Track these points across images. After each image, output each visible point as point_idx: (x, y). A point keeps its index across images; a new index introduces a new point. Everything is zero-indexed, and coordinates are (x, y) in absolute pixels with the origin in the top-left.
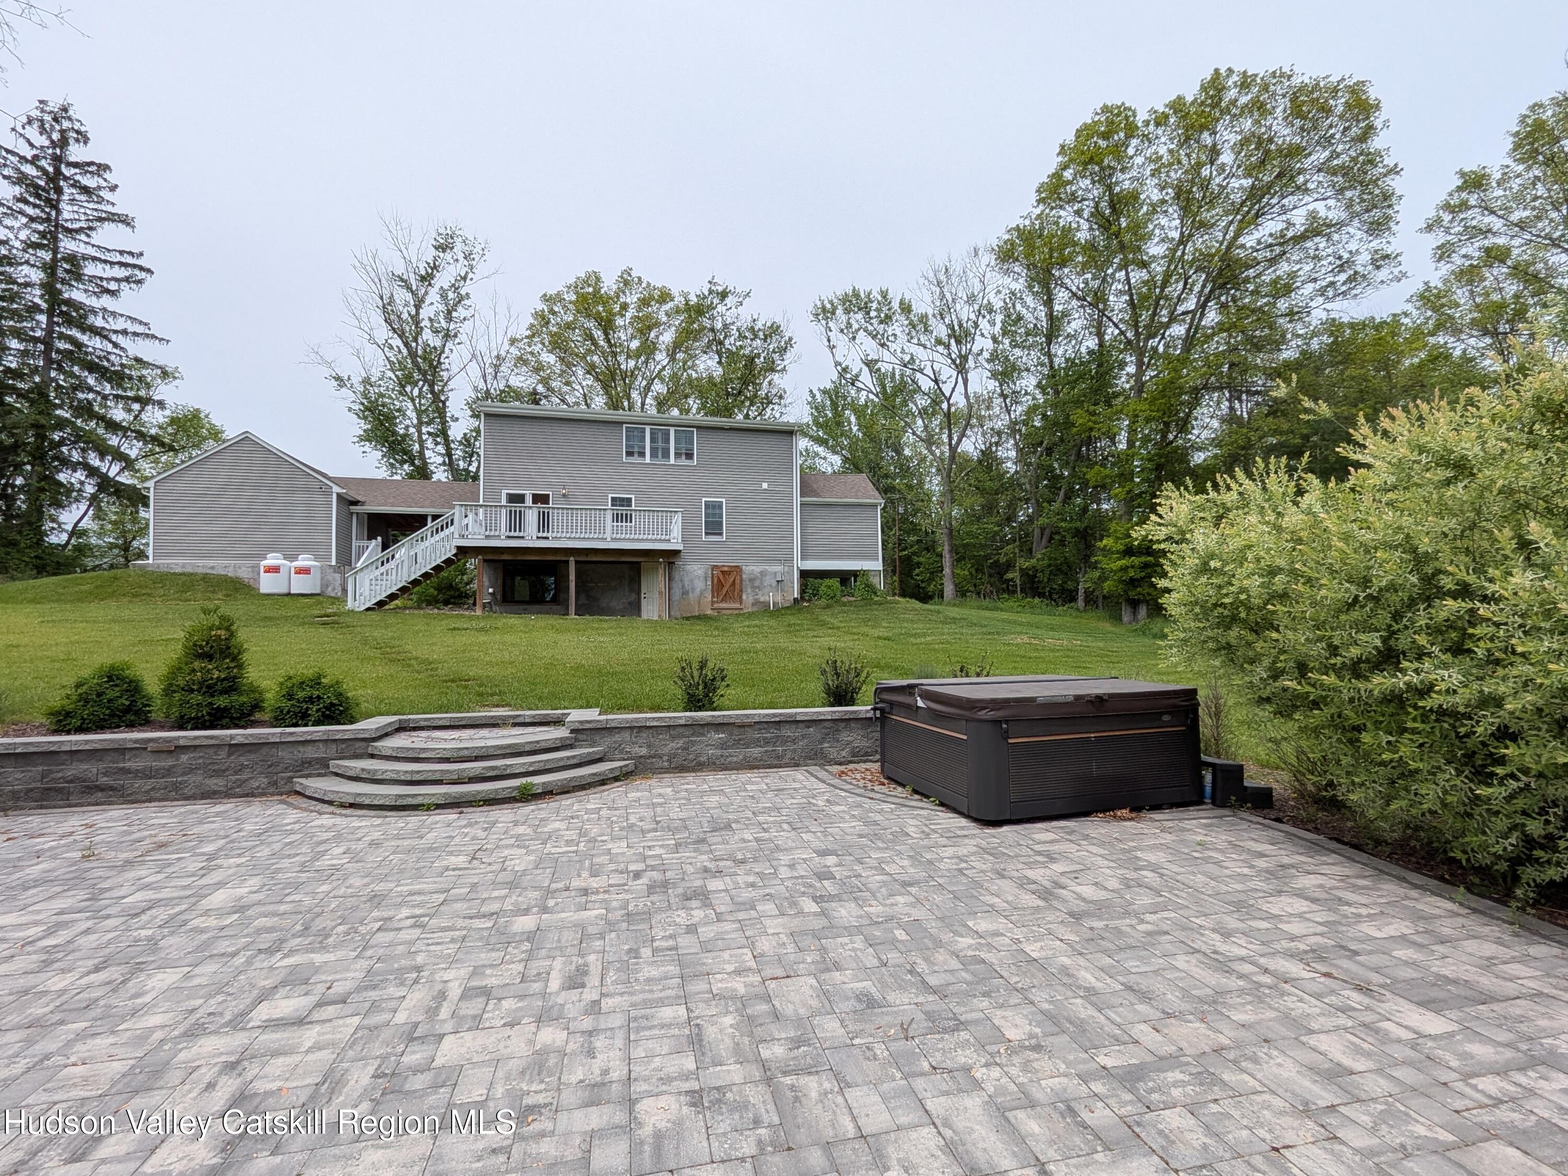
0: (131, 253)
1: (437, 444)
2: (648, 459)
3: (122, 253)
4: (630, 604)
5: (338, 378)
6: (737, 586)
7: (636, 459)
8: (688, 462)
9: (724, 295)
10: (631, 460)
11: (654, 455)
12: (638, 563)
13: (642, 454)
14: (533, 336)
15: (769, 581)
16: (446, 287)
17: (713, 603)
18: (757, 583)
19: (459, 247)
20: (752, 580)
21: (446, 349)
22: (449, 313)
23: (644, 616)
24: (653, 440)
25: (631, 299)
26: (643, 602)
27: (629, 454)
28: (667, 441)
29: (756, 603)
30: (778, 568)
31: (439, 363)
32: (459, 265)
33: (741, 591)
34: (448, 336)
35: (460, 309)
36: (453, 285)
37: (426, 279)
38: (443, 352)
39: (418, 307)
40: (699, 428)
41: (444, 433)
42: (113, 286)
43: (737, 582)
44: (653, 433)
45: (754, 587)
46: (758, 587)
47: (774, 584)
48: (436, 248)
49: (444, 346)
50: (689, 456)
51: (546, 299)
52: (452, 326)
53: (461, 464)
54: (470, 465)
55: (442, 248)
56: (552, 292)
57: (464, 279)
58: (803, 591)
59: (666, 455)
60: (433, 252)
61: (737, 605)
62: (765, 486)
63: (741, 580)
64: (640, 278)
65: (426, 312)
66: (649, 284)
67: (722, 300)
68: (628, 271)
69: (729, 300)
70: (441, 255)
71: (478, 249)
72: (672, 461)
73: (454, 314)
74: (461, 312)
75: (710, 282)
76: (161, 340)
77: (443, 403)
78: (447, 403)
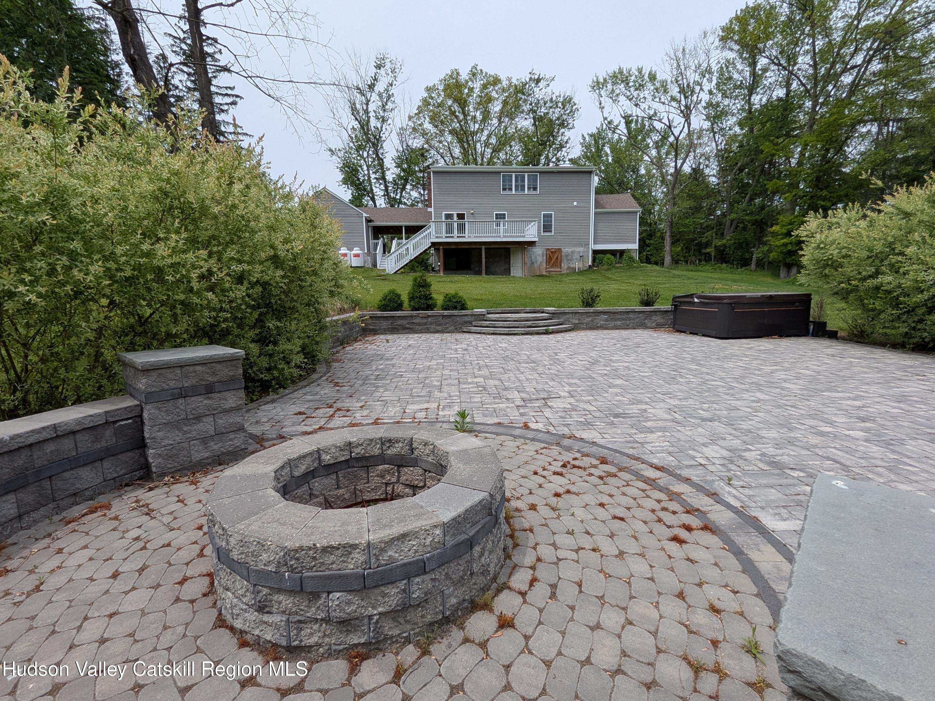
0: (230, 88)
1: (380, 184)
2: (514, 192)
3: (226, 88)
4: (505, 269)
5: (330, 150)
6: (559, 260)
7: (507, 192)
8: (534, 193)
9: (538, 81)
10: (505, 193)
11: (516, 189)
12: (509, 248)
13: (511, 189)
14: (419, 113)
15: (576, 256)
16: (382, 91)
17: (546, 268)
18: (569, 258)
19: (388, 65)
20: (567, 256)
21: (384, 128)
22: (384, 106)
23: (512, 275)
24: (516, 181)
25: (477, 86)
26: (512, 268)
27: (504, 189)
28: (524, 181)
29: (569, 268)
30: (581, 249)
31: (380, 137)
32: (389, 77)
33: (561, 262)
34: (384, 120)
35: (389, 103)
36: (386, 90)
37: (371, 87)
38: (382, 130)
39: (367, 104)
40: (540, 172)
41: (383, 178)
42: (226, 107)
43: (559, 257)
44: (516, 177)
45: (568, 260)
46: (570, 260)
47: (579, 258)
48: (376, 67)
49: (382, 127)
50: (535, 189)
51: (428, 89)
52: (386, 115)
53: (392, 195)
54: (396, 195)
55: (379, 67)
56: (431, 85)
57: (391, 85)
58: (594, 260)
59: (523, 189)
60: (375, 70)
61: (559, 270)
62: (575, 203)
63: (561, 256)
64: (481, 70)
65: (372, 107)
66: (486, 73)
67: (537, 84)
68: (475, 67)
69: (542, 84)
70: (378, 71)
71: (398, 66)
72: (526, 192)
73: (387, 107)
74: (390, 105)
75: (530, 73)
76: (250, 136)
77: (382, 160)
78: (384, 160)
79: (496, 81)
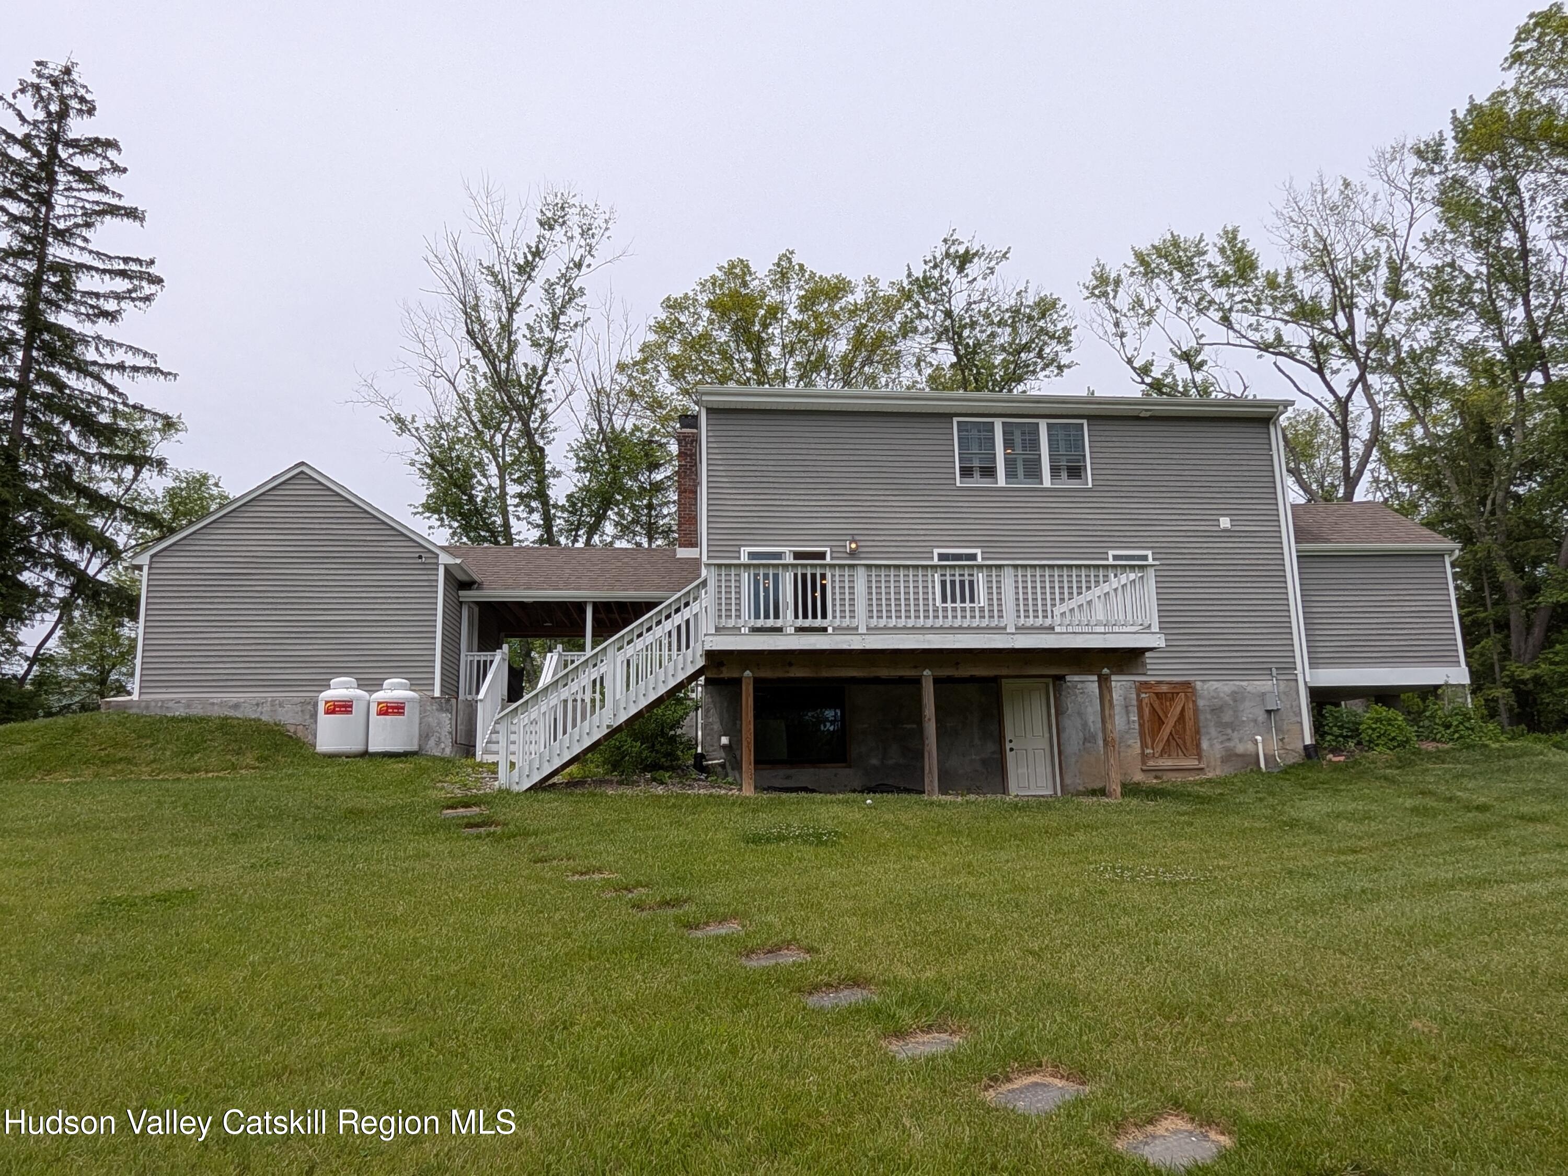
1: (532, 510)
2: (1001, 481)
3: (127, 258)
4: (984, 762)
5: (399, 420)
6: (1190, 724)
7: (977, 482)
8: (1074, 484)
9: (964, 260)
10: (970, 483)
11: (1011, 474)
12: (996, 679)
13: (989, 472)
14: (645, 361)
15: (1251, 711)
16: (553, 279)
17: (1144, 757)
18: (1227, 717)
19: (574, 219)
20: (1217, 710)
21: (551, 370)
22: (555, 316)
23: (1015, 788)
24: (1008, 443)
25: (793, 296)
26: (1010, 756)
27: (966, 472)
28: (1035, 444)
29: (1229, 756)
30: (1265, 685)
31: (540, 392)
32: (574, 245)
33: (1198, 732)
34: (552, 350)
35: (570, 311)
36: (564, 276)
37: (526, 270)
38: (545, 373)
39: (511, 311)
40: (1089, 418)
41: (541, 494)
43: (1189, 714)
44: (1008, 432)
45: (1222, 726)
46: (1232, 726)
47: (1262, 717)
48: (542, 224)
49: (546, 367)
50: (1075, 472)
51: (673, 305)
52: (559, 336)
55: (547, 224)
56: (677, 294)
57: (579, 266)
58: (1318, 728)
59: (1033, 471)
60: (538, 229)
61: (1192, 763)
62: (1225, 522)
63: (1196, 710)
64: (801, 267)
65: (521, 320)
66: (813, 275)
67: (961, 269)
68: (787, 257)
69: (973, 269)
70: (547, 234)
71: (600, 221)
72: (1047, 482)
73: (563, 319)
74: (572, 315)
75: (945, 241)
77: (542, 450)
78: (547, 449)
79: (840, 288)
